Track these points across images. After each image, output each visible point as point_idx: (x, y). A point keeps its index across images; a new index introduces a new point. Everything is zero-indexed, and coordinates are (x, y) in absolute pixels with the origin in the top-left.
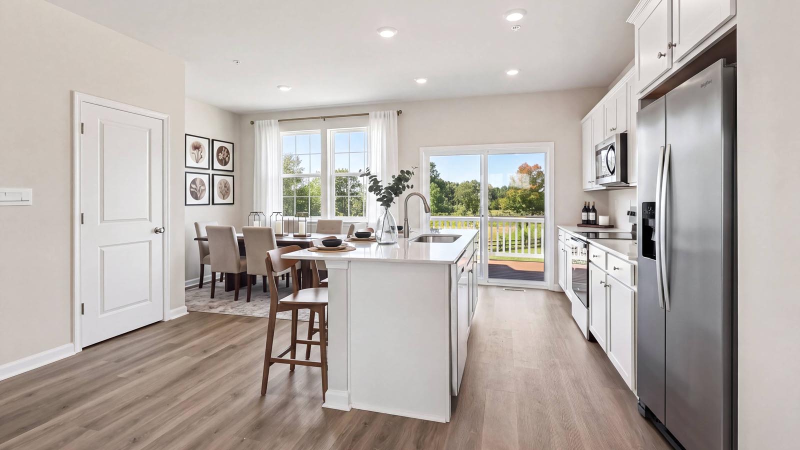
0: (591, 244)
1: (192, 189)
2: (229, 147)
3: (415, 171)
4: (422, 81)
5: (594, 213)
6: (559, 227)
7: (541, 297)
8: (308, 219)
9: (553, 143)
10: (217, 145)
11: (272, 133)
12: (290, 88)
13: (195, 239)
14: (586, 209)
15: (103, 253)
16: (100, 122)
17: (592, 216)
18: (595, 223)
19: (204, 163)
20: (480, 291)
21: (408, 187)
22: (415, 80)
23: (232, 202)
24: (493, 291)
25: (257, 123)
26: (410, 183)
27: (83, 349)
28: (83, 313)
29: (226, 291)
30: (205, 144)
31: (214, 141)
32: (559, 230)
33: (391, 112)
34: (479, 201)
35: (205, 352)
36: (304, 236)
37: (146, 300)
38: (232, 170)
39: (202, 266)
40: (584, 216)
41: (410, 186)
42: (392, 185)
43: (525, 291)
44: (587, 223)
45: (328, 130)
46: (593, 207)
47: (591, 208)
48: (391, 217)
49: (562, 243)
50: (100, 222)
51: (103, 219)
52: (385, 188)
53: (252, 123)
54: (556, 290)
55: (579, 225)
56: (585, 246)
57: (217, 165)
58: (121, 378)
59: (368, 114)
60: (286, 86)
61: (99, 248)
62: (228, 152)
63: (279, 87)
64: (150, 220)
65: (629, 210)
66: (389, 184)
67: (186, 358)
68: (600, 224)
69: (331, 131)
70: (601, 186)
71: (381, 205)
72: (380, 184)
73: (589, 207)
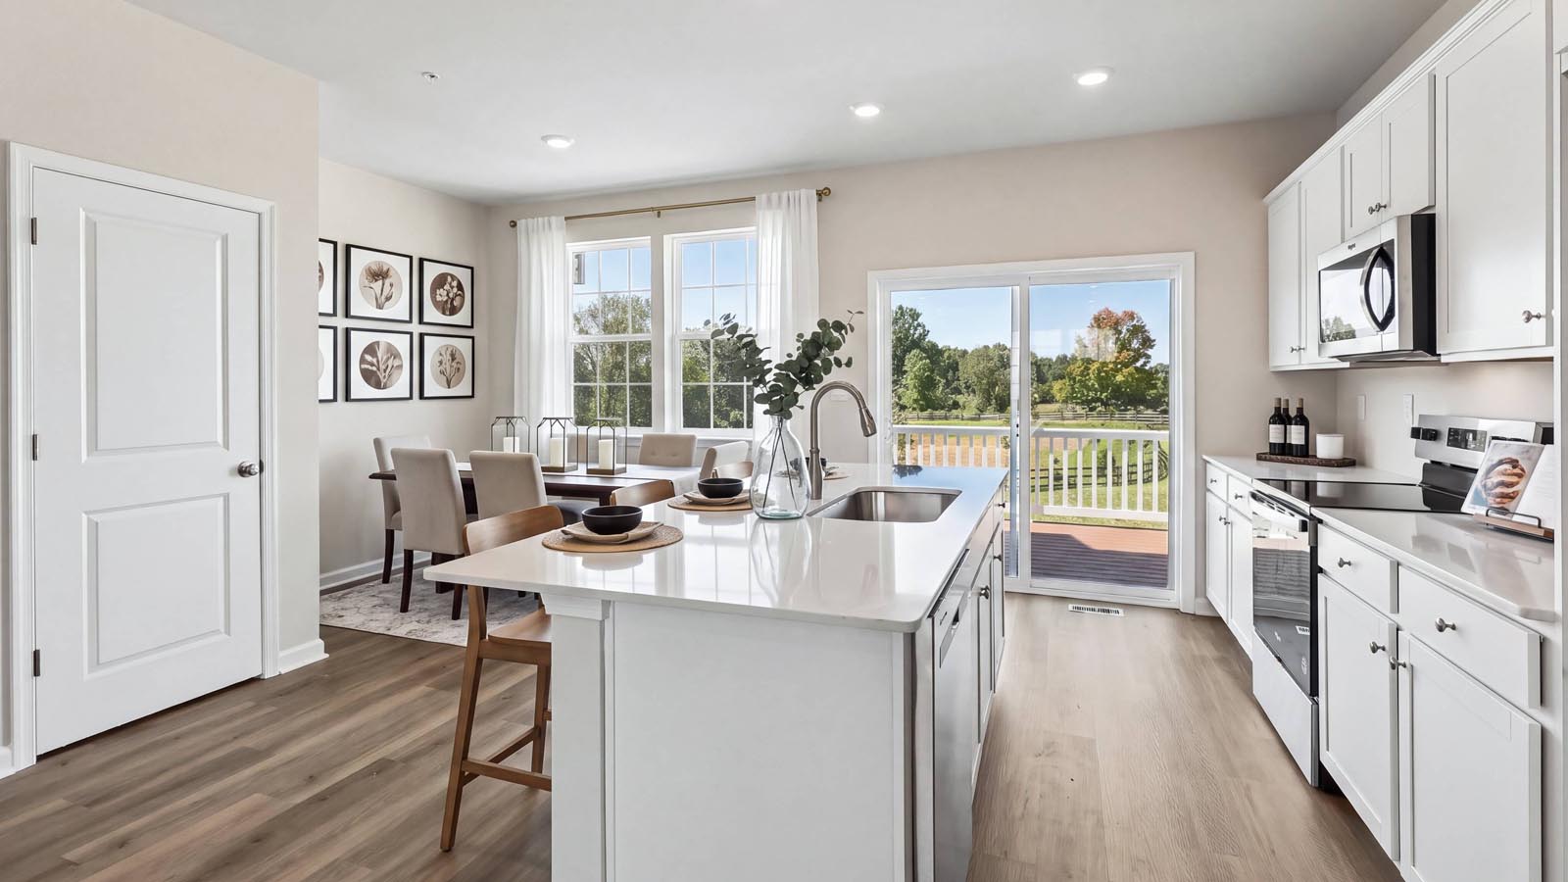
0: (1327, 525)
1: (363, 366)
2: (463, 275)
3: (856, 321)
4: (868, 112)
5: (1303, 427)
6: (1205, 457)
7: (1160, 629)
8: (620, 432)
9: (1192, 253)
10: (432, 272)
11: (553, 245)
12: (573, 141)
13: (374, 476)
14: (1281, 417)
15: (94, 527)
16: (87, 218)
17: (1296, 435)
18: (1304, 453)
19: (399, 308)
20: (1012, 609)
21: (838, 363)
22: (852, 108)
23: (470, 394)
24: (1043, 609)
25: (521, 223)
26: (842, 354)
27: (40, 758)
28: (36, 672)
29: (437, 592)
30: (400, 267)
31: (425, 262)
32: (1208, 465)
33: (803, 192)
34: (1007, 386)
35: (312, 779)
36: (609, 473)
37: (216, 632)
38: (470, 324)
39: (390, 535)
40: (1275, 434)
41: (844, 361)
42: (794, 358)
43: (1121, 611)
44: (1283, 451)
45: (666, 238)
46: (1300, 410)
47: (1293, 413)
48: (794, 443)
49: (1219, 502)
50: (88, 455)
51: (93, 445)
52: (777, 367)
53: (514, 224)
54: (1198, 613)
55: (1260, 457)
56: (1304, 527)
57: (432, 314)
58: (70, 863)
59: (753, 199)
60: (560, 137)
61: (84, 515)
62: (460, 287)
63: (545, 138)
64: (226, 445)
65: (1416, 425)
66: (789, 355)
67: (257, 798)
68: (1319, 456)
69: (673, 239)
70: (1335, 360)
71: (766, 412)
72: (764, 356)
73: (1286, 410)
